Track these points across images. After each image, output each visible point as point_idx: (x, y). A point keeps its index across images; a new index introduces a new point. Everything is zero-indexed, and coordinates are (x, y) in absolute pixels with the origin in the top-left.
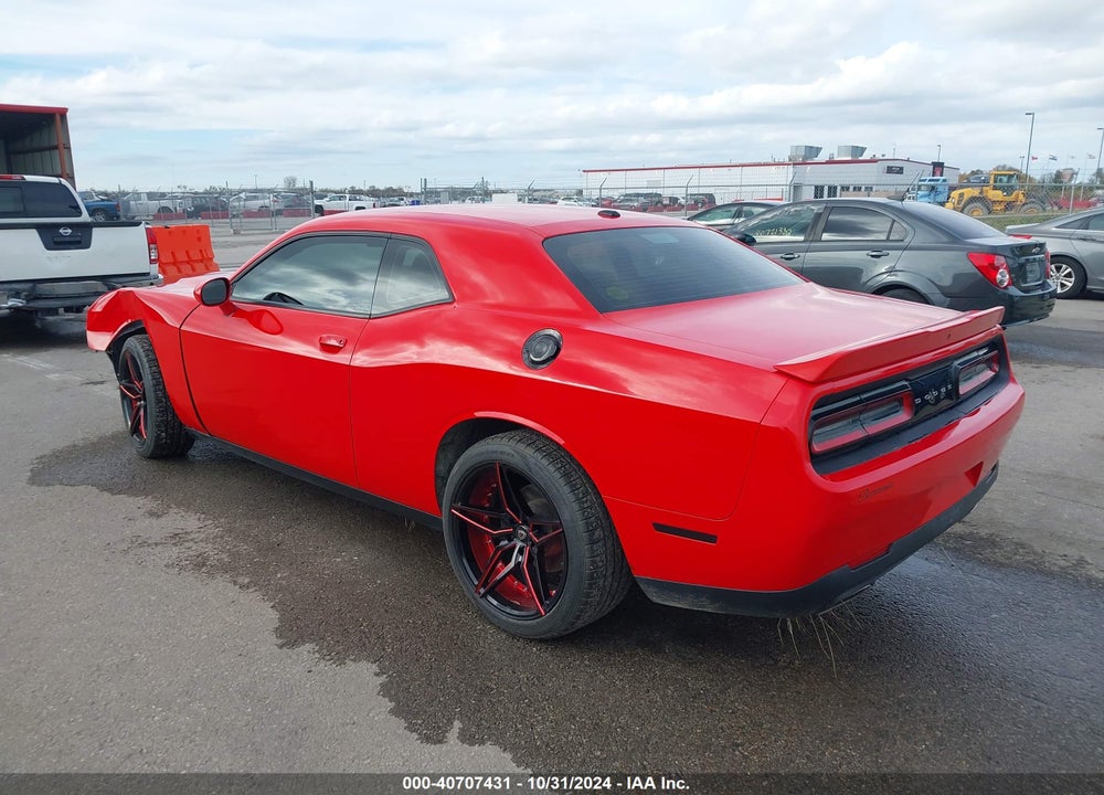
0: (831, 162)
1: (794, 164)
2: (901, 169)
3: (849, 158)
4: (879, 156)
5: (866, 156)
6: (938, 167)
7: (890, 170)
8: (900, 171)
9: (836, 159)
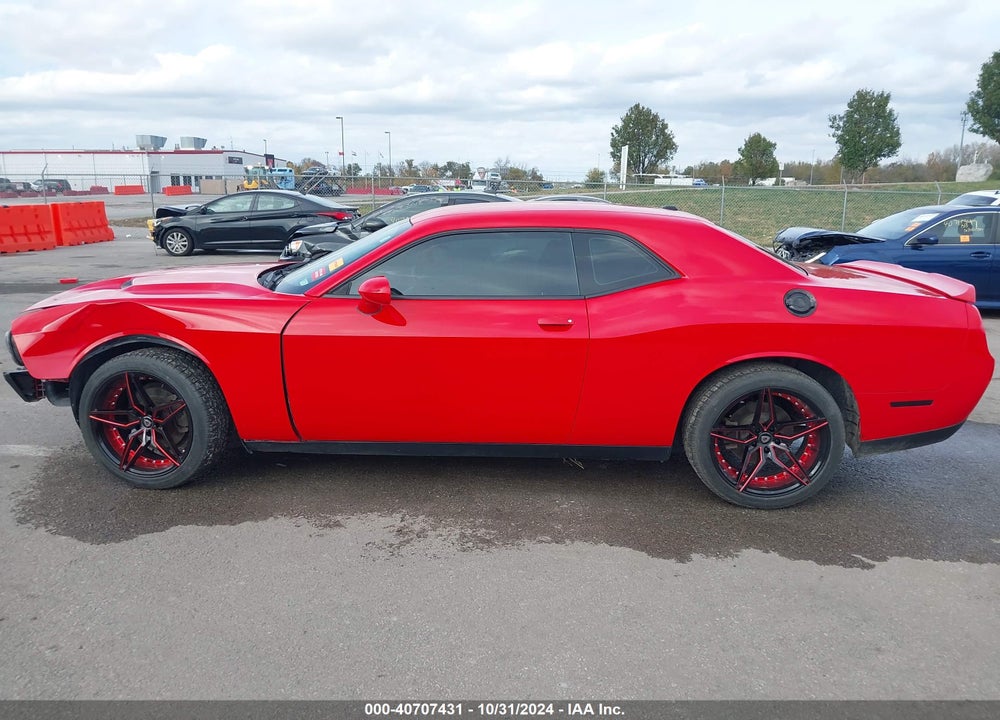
0: (177, 152)
1: (149, 153)
2: (241, 159)
3: (193, 149)
4: (219, 148)
5: (207, 147)
6: (269, 158)
7: (231, 161)
8: (240, 161)
9: (182, 149)
